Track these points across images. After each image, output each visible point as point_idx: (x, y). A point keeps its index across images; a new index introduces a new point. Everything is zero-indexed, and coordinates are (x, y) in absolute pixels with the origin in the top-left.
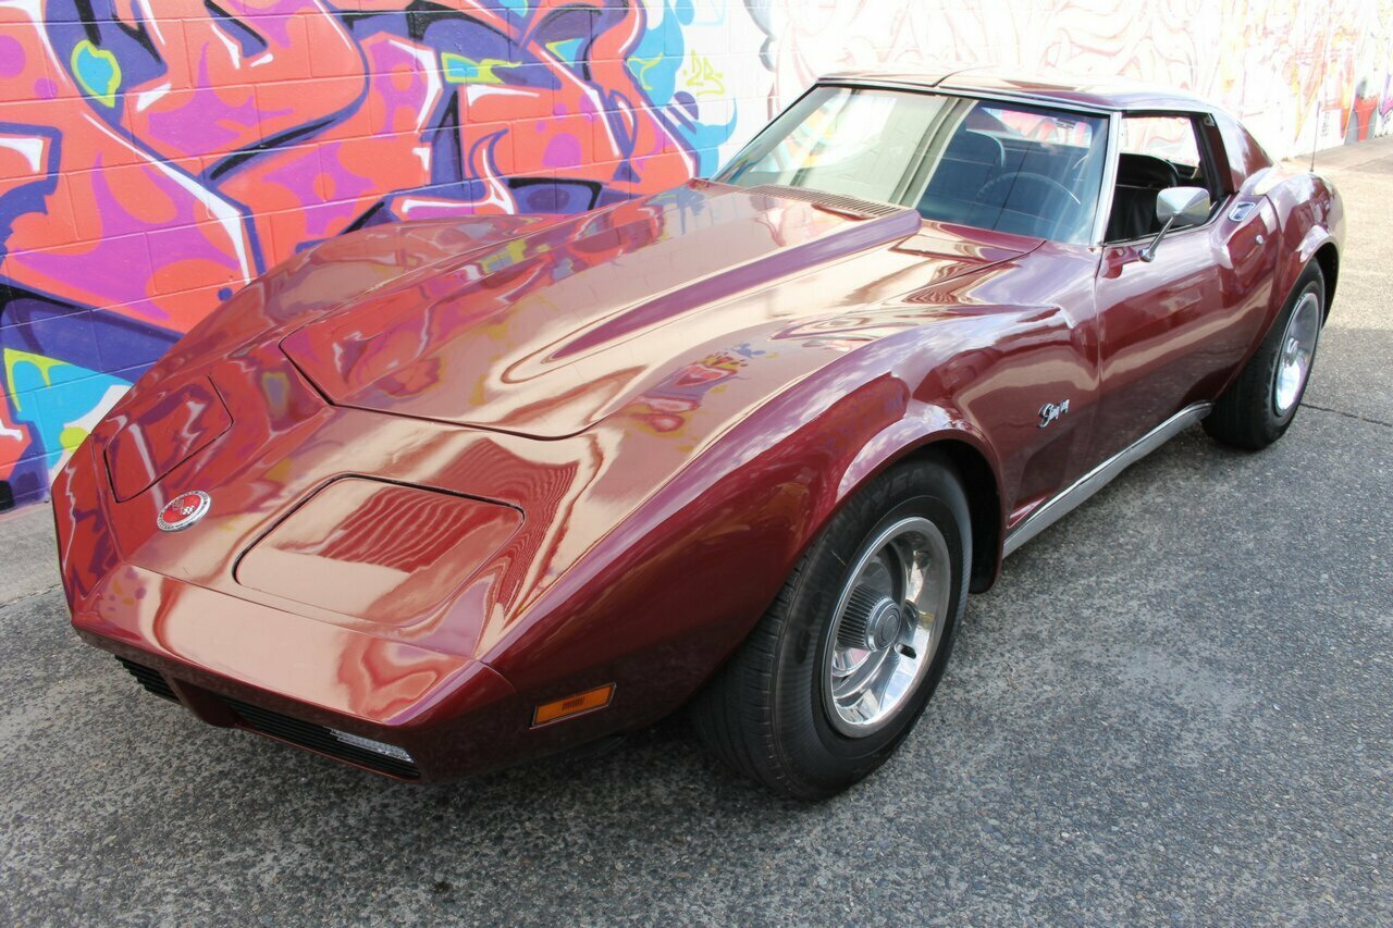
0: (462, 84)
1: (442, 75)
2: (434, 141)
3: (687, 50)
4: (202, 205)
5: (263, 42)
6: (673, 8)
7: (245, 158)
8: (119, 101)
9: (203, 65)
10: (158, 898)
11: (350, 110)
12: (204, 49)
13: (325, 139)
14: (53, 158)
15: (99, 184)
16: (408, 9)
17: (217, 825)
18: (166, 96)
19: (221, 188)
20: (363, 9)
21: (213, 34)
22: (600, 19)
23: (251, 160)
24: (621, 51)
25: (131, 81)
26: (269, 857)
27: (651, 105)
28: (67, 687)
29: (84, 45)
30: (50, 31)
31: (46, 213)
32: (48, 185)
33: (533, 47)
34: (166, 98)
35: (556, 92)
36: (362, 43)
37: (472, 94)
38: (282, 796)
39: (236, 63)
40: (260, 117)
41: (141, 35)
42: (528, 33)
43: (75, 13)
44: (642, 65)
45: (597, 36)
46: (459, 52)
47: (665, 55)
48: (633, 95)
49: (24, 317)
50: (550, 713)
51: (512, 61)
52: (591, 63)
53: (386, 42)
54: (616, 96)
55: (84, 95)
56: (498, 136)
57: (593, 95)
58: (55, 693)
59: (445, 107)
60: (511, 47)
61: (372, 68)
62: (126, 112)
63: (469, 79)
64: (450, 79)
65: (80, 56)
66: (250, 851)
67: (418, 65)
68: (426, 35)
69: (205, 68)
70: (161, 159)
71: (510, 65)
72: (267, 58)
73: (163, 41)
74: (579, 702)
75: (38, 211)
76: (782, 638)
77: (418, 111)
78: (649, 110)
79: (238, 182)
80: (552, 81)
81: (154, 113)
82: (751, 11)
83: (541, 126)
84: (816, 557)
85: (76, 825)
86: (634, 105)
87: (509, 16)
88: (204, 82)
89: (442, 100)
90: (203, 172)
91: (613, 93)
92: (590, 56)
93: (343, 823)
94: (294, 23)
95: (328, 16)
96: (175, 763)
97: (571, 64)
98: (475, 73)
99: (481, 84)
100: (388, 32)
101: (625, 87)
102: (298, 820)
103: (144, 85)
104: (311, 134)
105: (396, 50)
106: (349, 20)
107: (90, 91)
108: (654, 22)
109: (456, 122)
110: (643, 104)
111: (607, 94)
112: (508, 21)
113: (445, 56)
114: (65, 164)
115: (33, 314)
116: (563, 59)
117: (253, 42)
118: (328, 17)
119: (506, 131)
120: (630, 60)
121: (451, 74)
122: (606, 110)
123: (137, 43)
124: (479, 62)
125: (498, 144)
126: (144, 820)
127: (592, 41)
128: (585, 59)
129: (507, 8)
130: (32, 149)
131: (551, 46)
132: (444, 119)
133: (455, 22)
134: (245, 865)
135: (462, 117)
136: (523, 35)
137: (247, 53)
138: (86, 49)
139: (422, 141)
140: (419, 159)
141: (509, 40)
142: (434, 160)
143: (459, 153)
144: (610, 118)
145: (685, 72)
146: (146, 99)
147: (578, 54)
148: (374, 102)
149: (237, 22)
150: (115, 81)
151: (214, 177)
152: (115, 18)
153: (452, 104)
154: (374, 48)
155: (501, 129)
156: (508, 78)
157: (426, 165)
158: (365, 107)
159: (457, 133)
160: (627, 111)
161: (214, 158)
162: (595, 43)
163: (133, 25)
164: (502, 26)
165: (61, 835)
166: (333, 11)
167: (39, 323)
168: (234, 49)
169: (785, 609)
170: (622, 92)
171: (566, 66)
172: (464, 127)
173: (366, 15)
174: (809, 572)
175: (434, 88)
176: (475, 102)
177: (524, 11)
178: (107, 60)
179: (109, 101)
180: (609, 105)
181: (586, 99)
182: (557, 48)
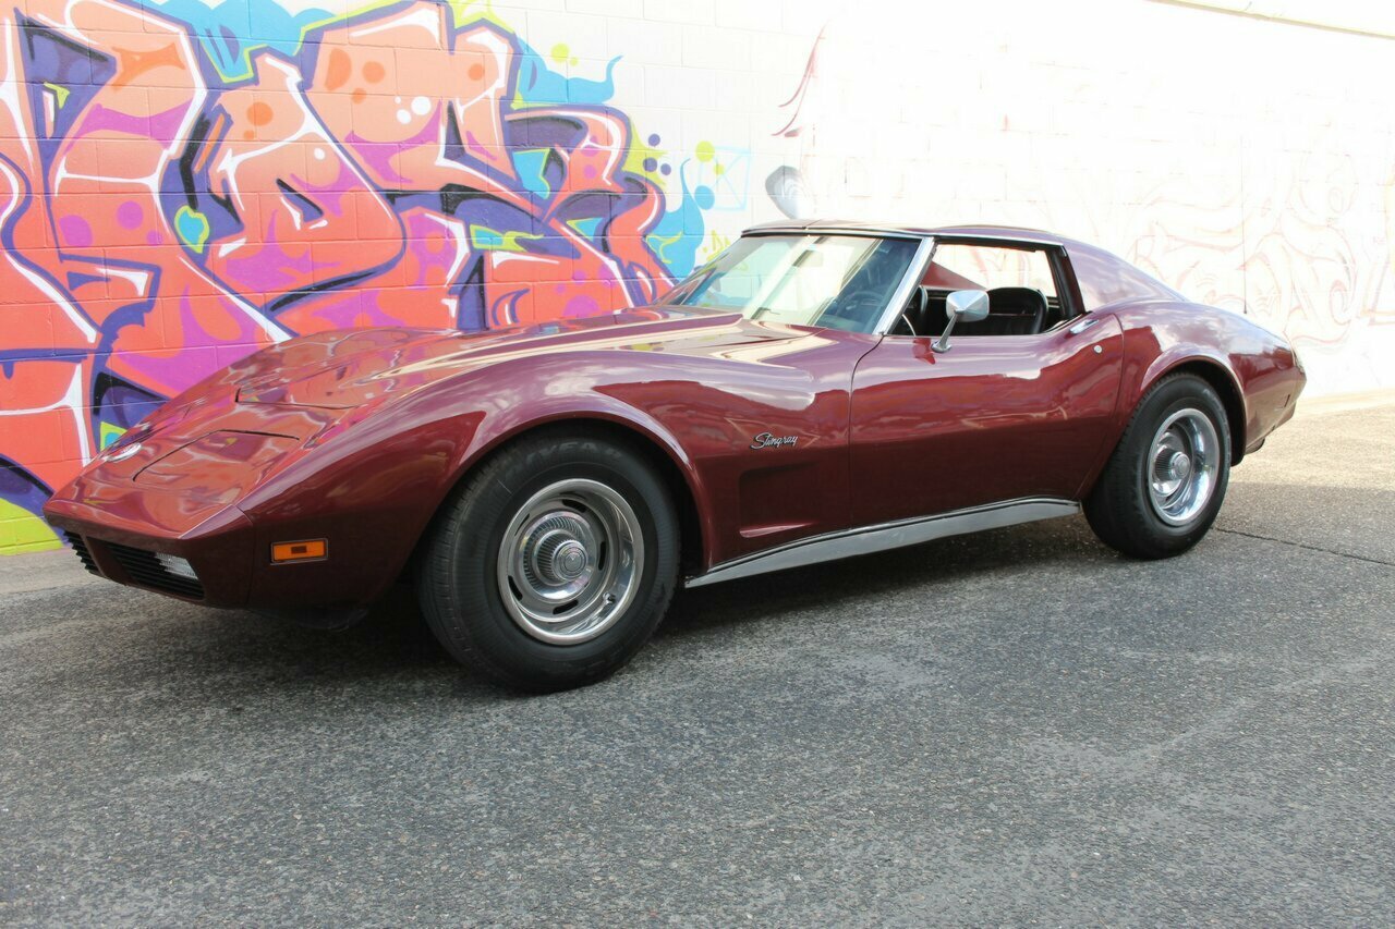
0: (487, 250)
1: (470, 243)
2: (461, 295)
3: (708, 229)
4: (263, 330)
5: (320, 212)
6: (693, 196)
7: (299, 297)
8: (206, 249)
9: (272, 225)
10: (65, 702)
11: (389, 266)
12: (273, 214)
13: (367, 286)
14: (153, 287)
15: (185, 308)
16: (442, 190)
17: (121, 679)
18: (242, 247)
19: (277, 318)
20: (404, 189)
21: (282, 204)
22: (619, 202)
23: (304, 299)
24: (639, 229)
25: (217, 235)
26: (141, 693)
27: (670, 276)
28: (71, 623)
29: (186, 208)
30: (163, 199)
31: (143, 325)
32: (148, 306)
33: (554, 223)
34: (241, 248)
35: (576, 261)
36: (401, 215)
37: (496, 259)
38: (171, 670)
39: (298, 227)
40: (314, 266)
41: (227, 203)
42: (549, 212)
43: (181, 187)
44: (661, 242)
45: (616, 216)
46: (486, 225)
47: (685, 234)
48: (653, 267)
49: (118, 400)
50: (282, 553)
51: (534, 234)
52: (610, 238)
53: (422, 215)
54: (635, 268)
55: (182, 244)
56: (519, 294)
57: (612, 265)
58: (62, 625)
59: (472, 267)
60: (534, 223)
61: (409, 234)
62: (210, 256)
63: (495, 247)
64: (477, 246)
65: (181, 219)
66: (133, 689)
67: (449, 234)
68: (457, 210)
69: (273, 228)
70: (234, 293)
71: (532, 237)
72: (323, 223)
73: (243, 208)
74: (304, 550)
75: (138, 324)
76: (455, 533)
77: (447, 269)
78: (668, 280)
79: (293, 315)
80: (572, 252)
81: (231, 260)
82: (774, 199)
83: (560, 289)
84: (486, 483)
85: (36, 673)
86: (652, 275)
87: (533, 198)
88: (271, 239)
89: (469, 262)
90: (265, 305)
91: (631, 264)
92: (609, 232)
93: (200, 683)
94: (346, 198)
95: (373, 193)
96: (116, 655)
97: (591, 238)
98: (500, 242)
99: (504, 251)
100: (424, 207)
101: (644, 259)
102: (174, 679)
103: (226, 238)
104: (353, 282)
105: (430, 221)
106: (391, 197)
107: (186, 241)
108: (674, 203)
109: (481, 280)
110: (662, 275)
111: (626, 265)
112: (532, 202)
113: (473, 228)
114: (162, 290)
115: (126, 399)
116: (581, 233)
117: (311, 210)
118: (376, 196)
119: (527, 291)
120: (648, 237)
121: (478, 242)
122: (625, 278)
123: (223, 209)
124: (504, 233)
125: (520, 302)
126: (80, 674)
127: (611, 220)
128: (604, 235)
129: (531, 192)
130: (140, 280)
131: (571, 223)
132: (470, 277)
133: (483, 201)
134: (124, 693)
135: (487, 276)
136: (544, 215)
137: (307, 219)
138: (186, 212)
139: (450, 293)
140: (446, 308)
141: (532, 217)
142: (460, 310)
143: (484, 306)
144: (628, 285)
145: (705, 250)
146: (226, 249)
147: (597, 230)
148: (409, 260)
149: (300, 196)
150: (205, 234)
151: (273, 309)
152: (209, 191)
153: (478, 266)
154: (412, 220)
155: (523, 288)
156: (530, 247)
157: (453, 312)
158: (400, 265)
159: (481, 290)
160: (647, 281)
161: (274, 296)
162: (613, 222)
163: (222, 196)
164: (526, 205)
165: (26, 677)
166: (378, 190)
167: (129, 406)
168: (297, 216)
169: (459, 514)
170: (642, 264)
171: (586, 240)
172: (489, 285)
173: (406, 194)
174: (479, 492)
175: (462, 251)
176: (500, 265)
177: (546, 195)
178: (200, 220)
179: (199, 249)
180: (628, 274)
181: (604, 268)
182: (577, 224)
